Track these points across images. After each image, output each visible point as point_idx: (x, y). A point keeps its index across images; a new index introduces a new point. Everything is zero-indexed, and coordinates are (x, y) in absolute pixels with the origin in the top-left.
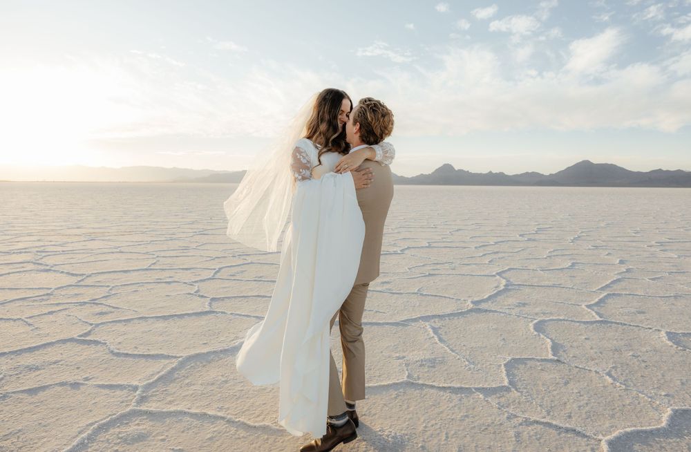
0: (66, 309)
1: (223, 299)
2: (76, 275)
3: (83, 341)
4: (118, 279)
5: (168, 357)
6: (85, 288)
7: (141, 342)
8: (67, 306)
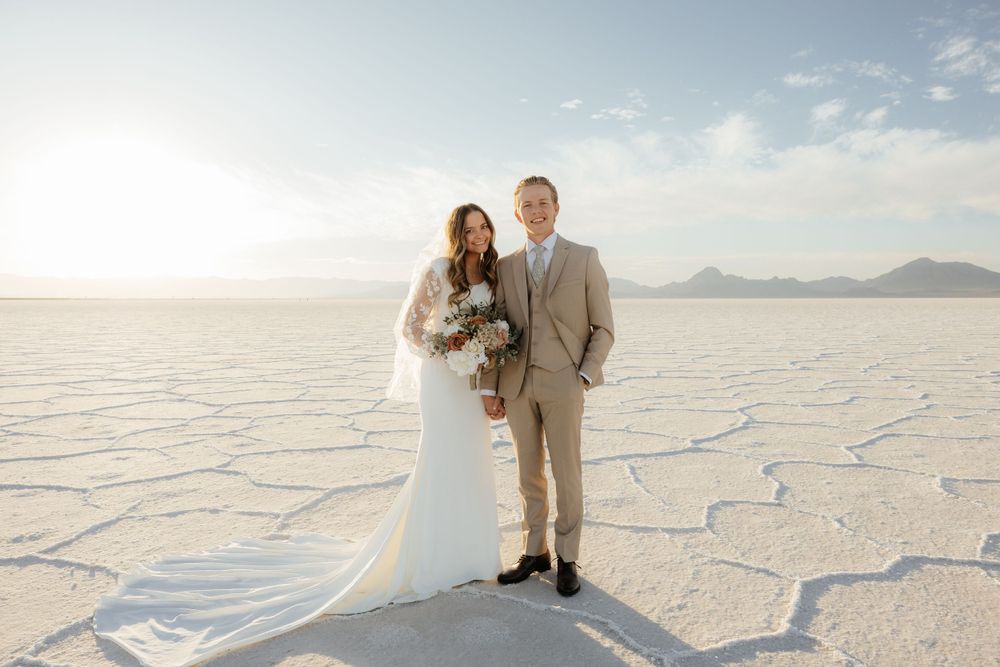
0: (203, 440)
1: (381, 433)
2: (214, 405)
4: (261, 410)
5: (314, 489)
6: (222, 419)
7: (285, 474)
8: (204, 437)
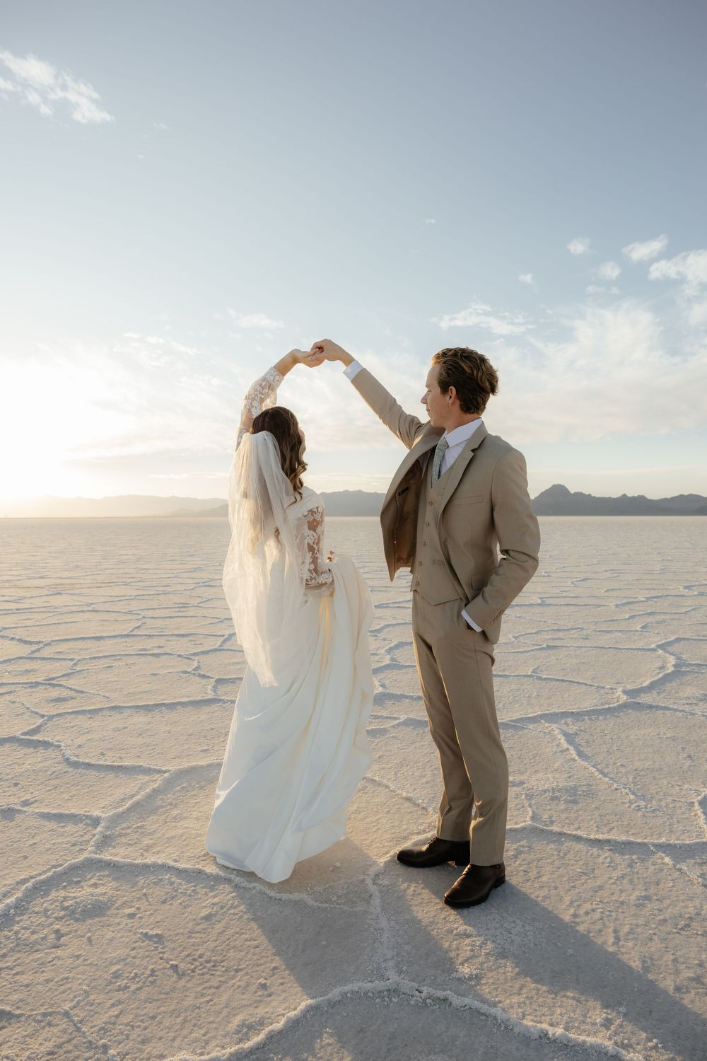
0: (11, 692)
3: (29, 742)
4: (87, 649)
6: (39, 662)
7: (111, 746)
